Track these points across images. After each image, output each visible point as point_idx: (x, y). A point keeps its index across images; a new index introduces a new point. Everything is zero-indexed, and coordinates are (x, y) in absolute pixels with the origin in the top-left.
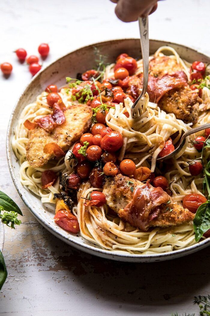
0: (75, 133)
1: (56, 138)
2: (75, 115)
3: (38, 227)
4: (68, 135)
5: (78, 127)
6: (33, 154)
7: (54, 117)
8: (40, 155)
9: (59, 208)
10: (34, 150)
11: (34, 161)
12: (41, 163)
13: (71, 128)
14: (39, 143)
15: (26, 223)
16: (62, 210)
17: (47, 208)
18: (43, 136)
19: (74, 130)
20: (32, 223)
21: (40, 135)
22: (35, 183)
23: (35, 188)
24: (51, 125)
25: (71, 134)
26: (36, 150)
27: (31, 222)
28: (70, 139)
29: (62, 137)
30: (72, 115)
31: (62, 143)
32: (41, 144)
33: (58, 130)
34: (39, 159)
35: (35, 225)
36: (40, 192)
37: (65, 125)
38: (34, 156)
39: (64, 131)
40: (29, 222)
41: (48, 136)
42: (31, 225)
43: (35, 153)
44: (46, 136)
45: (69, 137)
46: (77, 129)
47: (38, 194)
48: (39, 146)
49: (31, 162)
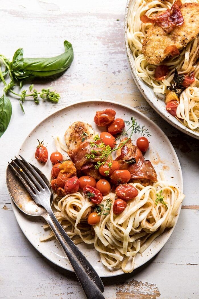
0: (192, 37)
1: (174, 39)
2: (192, 16)
3: (149, 111)
4: (186, 38)
5: (196, 30)
6: (151, 51)
7: (173, 17)
8: (158, 53)
9: (171, 98)
10: (151, 47)
11: (152, 58)
12: (159, 61)
13: (189, 30)
14: (157, 41)
15: (138, 107)
16: (173, 100)
17: (158, 96)
18: (161, 35)
19: (191, 32)
20: (144, 108)
21: (158, 34)
22: (148, 74)
23: (148, 78)
24: (171, 27)
25: (188, 36)
26: (153, 47)
27: (143, 106)
28: (187, 42)
29: (179, 38)
30: (189, 15)
31: (179, 44)
32: (159, 43)
33: (177, 32)
34: (157, 57)
35: (146, 109)
36: (152, 82)
37: (183, 27)
38: (152, 53)
39: (182, 33)
40: (141, 107)
41: (166, 35)
42: (143, 109)
43: (153, 51)
44: (164, 36)
45: (186, 40)
46: (194, 32)
47: (150, 84)
48: (156, 45)
49: (148, 58)
